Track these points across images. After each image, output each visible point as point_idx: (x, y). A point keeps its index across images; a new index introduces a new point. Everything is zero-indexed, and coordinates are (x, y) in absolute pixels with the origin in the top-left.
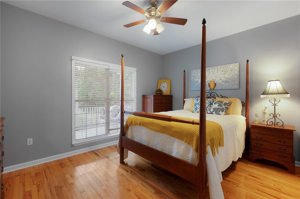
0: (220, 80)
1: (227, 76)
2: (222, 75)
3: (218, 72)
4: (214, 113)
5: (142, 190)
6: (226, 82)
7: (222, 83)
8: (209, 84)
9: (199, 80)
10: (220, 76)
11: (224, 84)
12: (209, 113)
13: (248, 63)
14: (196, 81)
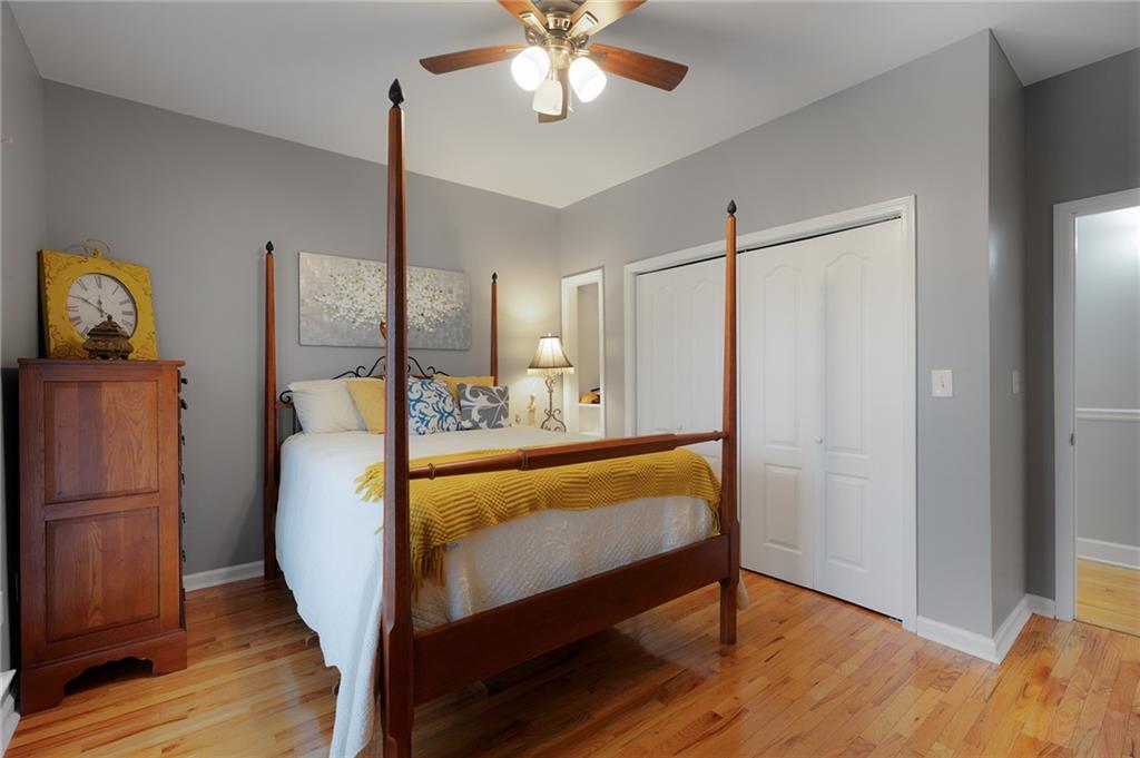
0: (420, 317)
1: (440, 308)
2: (426, 300)
3: (415, 288)
4: (482, 425)
5: (657, 733)
6: (438, 324)
7: (426, 328)
8: (382, 323)
9: (338, 304)
10: (421, 302)
11: (431, 330)
12: (468, 429)
13: (494, 282)
14: (324, 303)
